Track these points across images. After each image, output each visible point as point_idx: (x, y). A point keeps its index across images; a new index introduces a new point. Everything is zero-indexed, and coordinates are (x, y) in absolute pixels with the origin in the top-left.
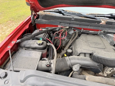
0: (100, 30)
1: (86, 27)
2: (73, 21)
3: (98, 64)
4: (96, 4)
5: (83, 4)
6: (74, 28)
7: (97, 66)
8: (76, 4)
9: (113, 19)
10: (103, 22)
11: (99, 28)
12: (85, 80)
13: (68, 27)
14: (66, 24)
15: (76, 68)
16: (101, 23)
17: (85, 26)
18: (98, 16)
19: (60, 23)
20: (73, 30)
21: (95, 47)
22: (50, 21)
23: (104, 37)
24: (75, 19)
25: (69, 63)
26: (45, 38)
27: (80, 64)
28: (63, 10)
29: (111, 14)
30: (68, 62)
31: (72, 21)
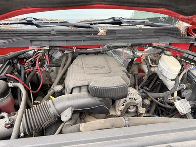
0: (102, 45)
1: (78, 43)
2: (54, 35)
3: (101, 99)
4: (82, 4)
5: (63, 5)
6: (59, 47)
7: (100, 103)
8: (50, 6)
9: (118, 26)
10: (102, 32)
11: (97, 41)
12: (79, 131)
13: (47, 48)
14: (43, 42)
15: (66, 116)
16: (99, 34)
17: (75, 42)
18: (95, 24)
19: (31, 41)
20: (60, 51)
21: (94, 74)
22: (10, 40)
23: (114, 55)
24: (57, 31)
25: (52, 110)
26: (3, 75)
27: (72, 106)
28: (34, 18)
29: (113, 18)
30: (50, 109)
31: (51, 37)
